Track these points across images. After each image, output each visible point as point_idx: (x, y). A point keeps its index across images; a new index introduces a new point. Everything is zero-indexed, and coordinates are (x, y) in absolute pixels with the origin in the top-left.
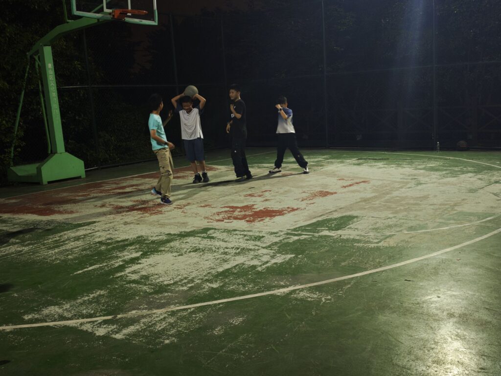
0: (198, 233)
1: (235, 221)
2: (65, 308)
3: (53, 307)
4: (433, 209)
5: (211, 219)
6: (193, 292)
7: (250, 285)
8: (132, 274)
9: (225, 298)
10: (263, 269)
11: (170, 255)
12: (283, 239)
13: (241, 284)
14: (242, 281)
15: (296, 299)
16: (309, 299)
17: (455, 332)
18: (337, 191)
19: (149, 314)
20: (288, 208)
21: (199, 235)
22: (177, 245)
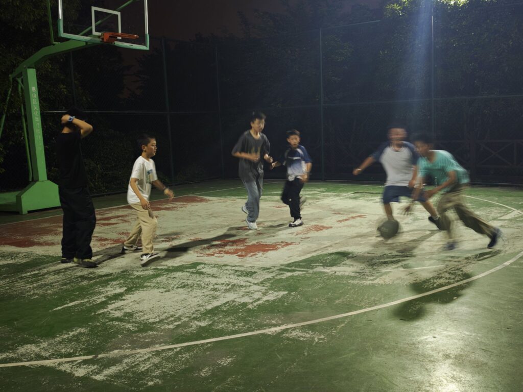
0: (187, 268)
1: (226, 256)
2: (42, 346)
3: (29, 345)
4: (430, 246)
5: (201, 253)
6: (180, 330)
7: (240, 323)
8: (115, 310)
9: (213, 337)
10: (255, 307)
11: (156, 291)
12: (276, 275)
13: (231, 322)
14: (232, 319)
15: (288, 339)
16: (301, 339)
17: (450, 374)
18: (332, 226)
19: (133, 354)
20: (282, 242)
21: (187, 270)
22: (164, 280)
